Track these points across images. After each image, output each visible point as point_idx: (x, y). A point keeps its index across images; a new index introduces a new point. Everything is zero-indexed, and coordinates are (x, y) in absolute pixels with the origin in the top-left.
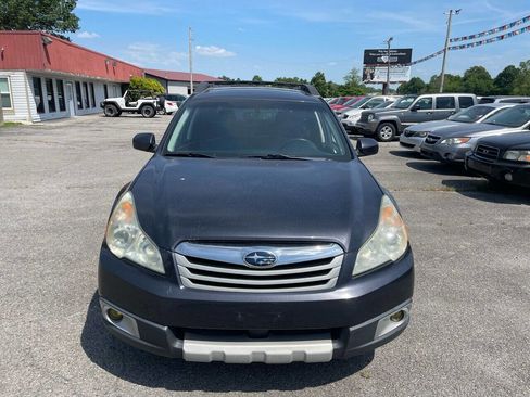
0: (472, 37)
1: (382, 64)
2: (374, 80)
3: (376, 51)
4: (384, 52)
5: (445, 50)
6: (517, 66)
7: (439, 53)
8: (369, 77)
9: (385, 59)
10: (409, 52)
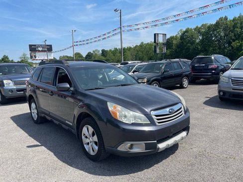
0: (84, 41)
1: (39, 51)
2: (37, 58)
3: (35, 45)
4: (39, 46)
5: (73, 46)
6: (92, 52)
7: (70, 47)
8: (34, 57)
9: (40, 49)
10: (51, 46)
